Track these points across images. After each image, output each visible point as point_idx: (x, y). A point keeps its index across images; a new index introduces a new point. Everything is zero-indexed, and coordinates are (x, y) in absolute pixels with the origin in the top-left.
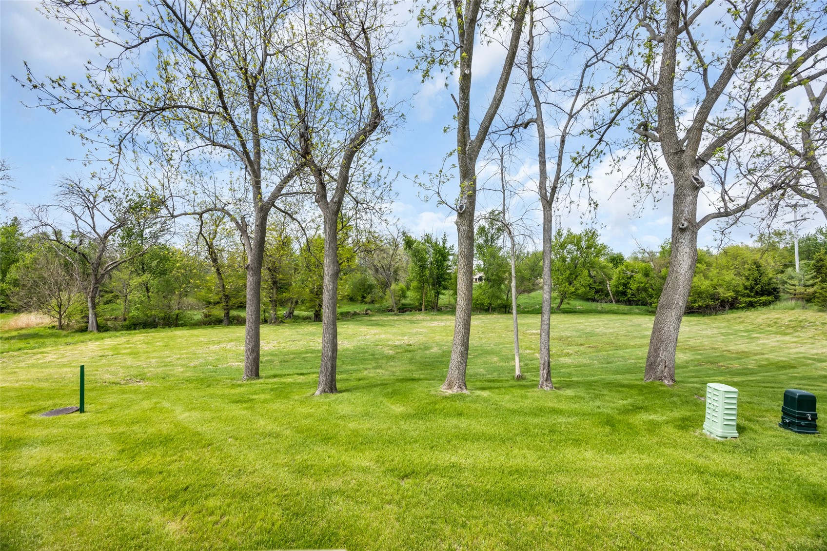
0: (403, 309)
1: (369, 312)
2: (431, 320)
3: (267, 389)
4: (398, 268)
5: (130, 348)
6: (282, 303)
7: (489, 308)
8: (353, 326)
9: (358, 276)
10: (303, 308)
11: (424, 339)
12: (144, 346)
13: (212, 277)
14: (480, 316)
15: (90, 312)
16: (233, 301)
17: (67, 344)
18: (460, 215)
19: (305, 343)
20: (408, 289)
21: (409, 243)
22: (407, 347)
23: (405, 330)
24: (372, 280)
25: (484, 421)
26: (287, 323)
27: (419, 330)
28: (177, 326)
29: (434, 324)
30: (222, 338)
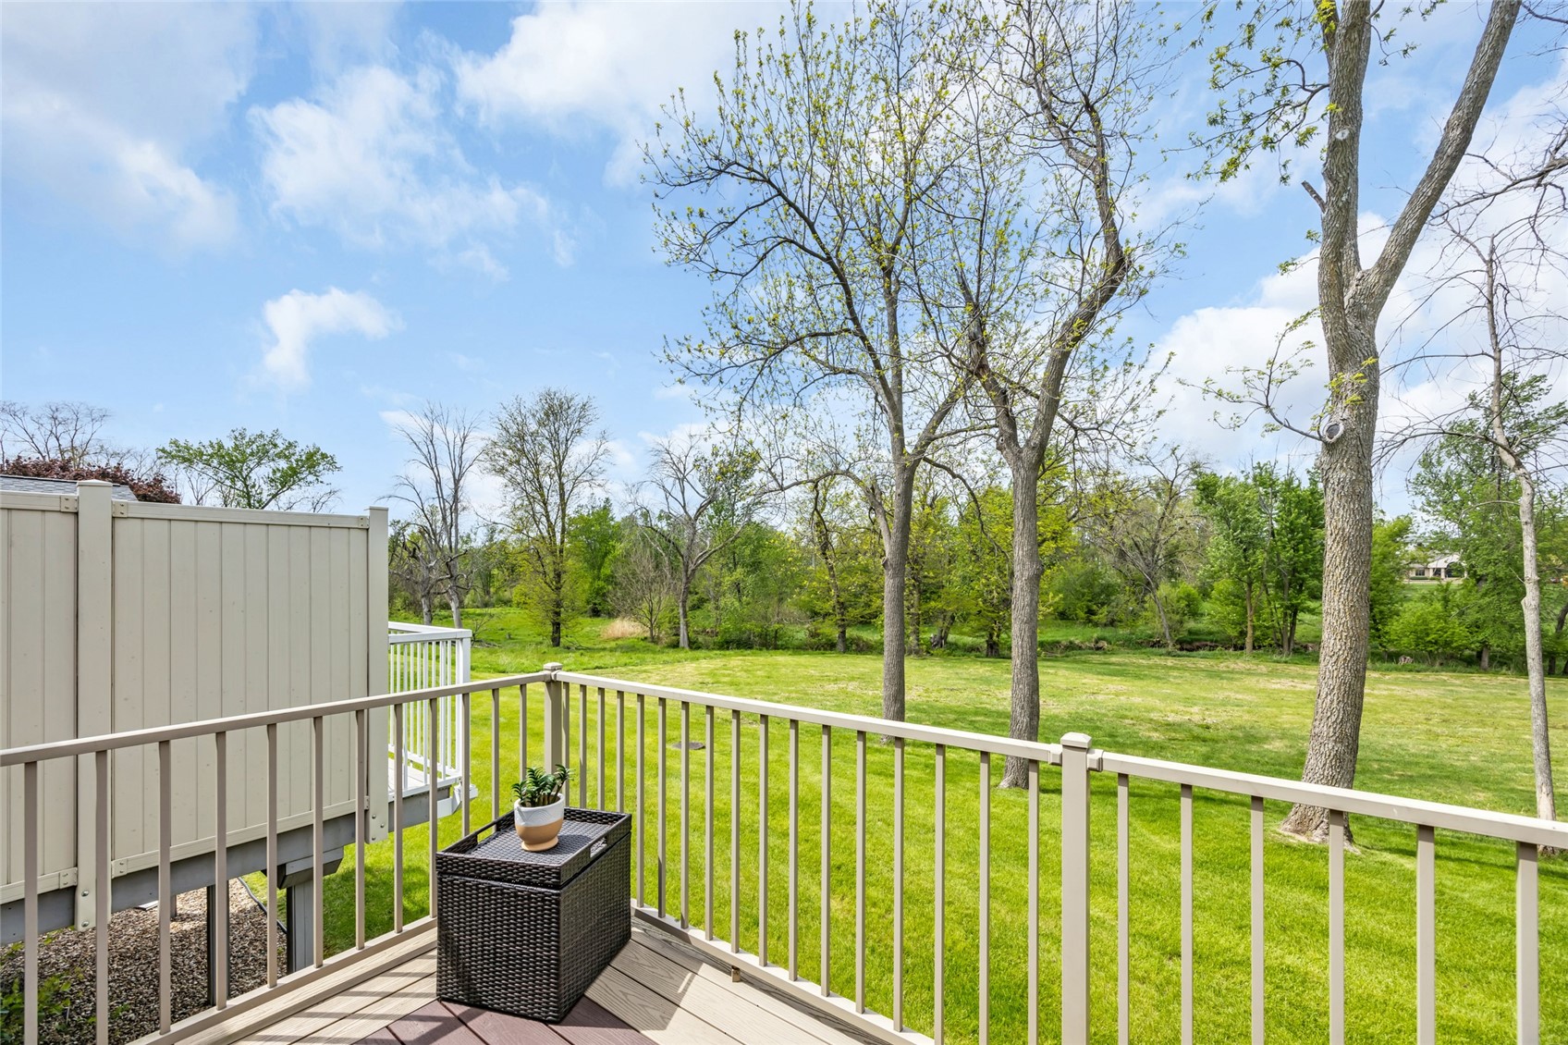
0: (1189, 644)
1: (1105, 644)
2: (1271, 674)
3: (918, 764)
4: (1177, 547)
5: (729, 675)
6: (928, 619)
7: (1480, 655)
8: (1067, 673)
9: (1078, 566)
10: (966, 629)
11: (1246, 717)
12: (744, 674)
13: (818, 569)
14: (1444, 676)
15: (682, 621)
16: (853, 613)
17: (665, 663)
18: (1330, 448)
19: (973, 695)
20: (1205, 595)
21: (1207, 489)
22: (1197, 731)
23: (1195, 691)
24: (1112, 577)
25: (1390, 916)
26: (937, 656)
27: (1232, 695)
28: (776, 648)
29: (1276, 684)
30: (840, 673)
